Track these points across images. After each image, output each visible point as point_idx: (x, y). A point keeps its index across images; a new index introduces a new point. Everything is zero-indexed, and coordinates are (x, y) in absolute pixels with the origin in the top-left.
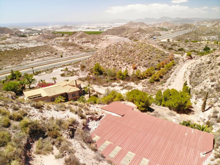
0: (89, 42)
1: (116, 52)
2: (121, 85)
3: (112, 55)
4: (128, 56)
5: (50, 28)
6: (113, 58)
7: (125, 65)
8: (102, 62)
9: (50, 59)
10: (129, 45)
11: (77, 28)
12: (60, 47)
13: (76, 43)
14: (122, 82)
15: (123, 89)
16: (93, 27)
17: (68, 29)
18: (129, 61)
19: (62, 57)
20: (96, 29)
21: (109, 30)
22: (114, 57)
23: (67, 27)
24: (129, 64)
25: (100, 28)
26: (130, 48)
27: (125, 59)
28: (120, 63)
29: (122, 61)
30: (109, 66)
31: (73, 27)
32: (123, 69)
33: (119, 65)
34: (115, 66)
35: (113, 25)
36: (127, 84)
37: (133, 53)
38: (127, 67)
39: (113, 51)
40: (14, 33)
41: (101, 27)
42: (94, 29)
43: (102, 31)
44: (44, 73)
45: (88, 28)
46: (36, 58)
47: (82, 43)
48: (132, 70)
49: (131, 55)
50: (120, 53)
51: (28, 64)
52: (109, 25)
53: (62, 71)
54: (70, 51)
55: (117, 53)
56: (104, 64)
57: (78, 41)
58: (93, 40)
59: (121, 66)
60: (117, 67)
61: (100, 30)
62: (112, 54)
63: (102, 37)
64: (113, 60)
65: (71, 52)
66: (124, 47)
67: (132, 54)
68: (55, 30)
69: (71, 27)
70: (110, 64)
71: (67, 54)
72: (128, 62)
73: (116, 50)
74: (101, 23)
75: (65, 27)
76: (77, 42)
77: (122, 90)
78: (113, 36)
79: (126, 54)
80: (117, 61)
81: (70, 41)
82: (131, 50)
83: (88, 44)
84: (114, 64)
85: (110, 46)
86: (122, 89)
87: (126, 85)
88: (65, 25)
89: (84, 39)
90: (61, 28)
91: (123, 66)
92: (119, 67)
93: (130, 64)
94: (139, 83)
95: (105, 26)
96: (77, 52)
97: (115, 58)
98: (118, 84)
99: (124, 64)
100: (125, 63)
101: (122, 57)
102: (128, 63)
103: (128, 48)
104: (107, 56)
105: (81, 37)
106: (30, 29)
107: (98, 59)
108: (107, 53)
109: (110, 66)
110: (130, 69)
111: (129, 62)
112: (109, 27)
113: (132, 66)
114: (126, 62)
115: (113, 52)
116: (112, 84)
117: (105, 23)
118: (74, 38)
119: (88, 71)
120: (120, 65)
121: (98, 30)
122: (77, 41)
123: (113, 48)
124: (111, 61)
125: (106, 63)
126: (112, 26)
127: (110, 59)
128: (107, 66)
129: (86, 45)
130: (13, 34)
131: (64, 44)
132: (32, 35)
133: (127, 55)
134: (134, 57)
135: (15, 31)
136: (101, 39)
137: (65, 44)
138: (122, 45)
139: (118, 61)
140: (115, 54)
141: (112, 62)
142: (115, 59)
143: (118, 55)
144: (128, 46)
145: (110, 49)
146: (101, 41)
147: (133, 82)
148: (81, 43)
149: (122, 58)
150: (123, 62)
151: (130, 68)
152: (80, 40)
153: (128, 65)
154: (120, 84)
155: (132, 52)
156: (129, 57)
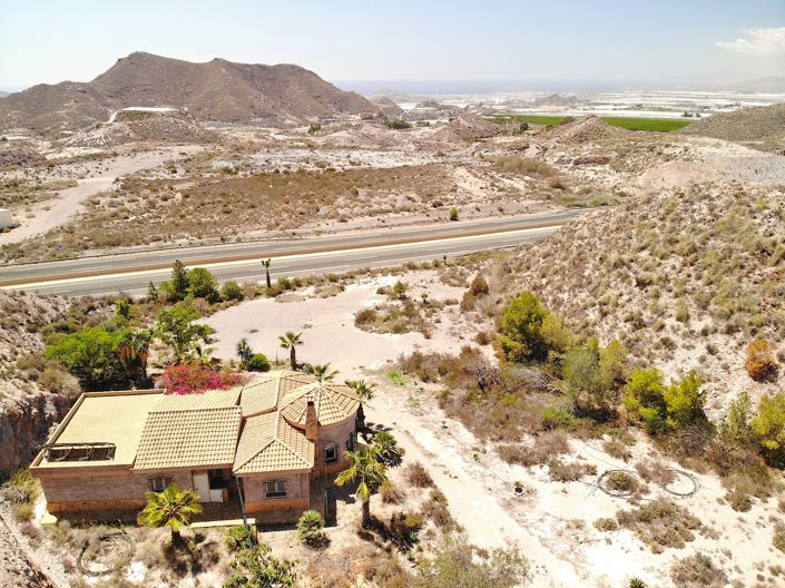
0: (605, 161)
1: (672, 242)
2: (622, 484)
3: (644, 254)
4: (740, 280)
5: (498, 102)
6: (643, 275)
7: (705, 333)
8: (574, 281)
9: (407, 224)
10: (759, 210)
11: (596, 104)
12: (476, 176)
13: (550, 161)
14: (642, 447)
15: (625, 520)
16: (658, 102)
17: (562, 108)
18: (740, 310)
19: (454, 218)
20: (669, 110)
21: (721, 116)
22: (647, 269)
23: (560, 99)
24: (730, 331)
25: (688, 109)
26: (761, 230)
27: (713, 294)
28: (674, 312)
29: (690, 300)
30: (604, 314)
31: (579, 102)
32: (680, 353)
33: (662, 327)
34: (639, 324)
35: (747, 100)
36: (666, 478)
37: (777, 263)
38: (711, 351)
39: (657, 231)
40: (375, 115)
41: (694, 105)
42: (661, 109)
43: (694, 118)
44: (311, 290)
45: (639, 107)
46: (362, 215)
47: (577, 163)
48: (741, 382)
49: (755, 276)
50: (694, 250)
51: (320, 232)
52: (731, 99)
53: (381, 292)
54: (499, 198)
55: (677, 247)
56: (583, 295)
57: (563, 153)
58: (623, 156)
59: (675, 330)
60: (649, 333)
61: (686, 115)
62: (643, 249)
63: (667, 146)
64: (642, 284)
65: (502, 203)
66: (725, 216)
67: (769, 270)
68: (513, 110)
69: (572, 102)
70: (617, 305)
71: (478, 209)
72: (728, 317)
73: (673, 230)
74: (696, 91)
75: (553, 99)
76: (555, 159)
77: (603, 535)
78: (724, 143)
79: (731, 263)
80: (657, 296)
81: (532, 152)
82: (766, 242)
83: (598, 168)
84: (635, 309)
85: (648, 201)
86: (608, 526)
87: (655, 492)
88: (553, 93)
89: (587, 150)
90: (538, 103)
91: (685, 336)
92: (663, 335)
93: (739, 335)
94: (764, 495)
95: (709, 102)
96: (528, 202)
97: (655, 277)
98: (606, 463)
99: (697, 326)
100: (708, 321)
101: (699, 278)
102: (723, 325)
103: (750, 229)
104: (613, 257)
105: (581, 138)
106: (433, 104)
107: (565, 259)
108: (623, 235)
109: (610, 317)
110: (726, 368)
111: (732, 322)
112: (726, 106)
113: (743, 355)
114: (712, 314)
115: (655, 235)
116: (565, 449)
117: (715, 91)
118: (551, 144)
119: (491, 315)
120: (670, 322)
121: (678, 116)
122: (559, 154)
123: (662, 211)
124: (623, 288)
125: (593, 293)
126: (744, 104)
127: (625, 278)
128: (593, 315)
129: (589, 172)
130: (371, 118)
131: (502, 164)
132: (428, 125)
133: (730, 271)
134: (774, 294)
135: (382, 107)
136: (660, 154)
137: (506, 165)
138: (718, 202)
139: (665, 299)
140: (660, 248)
141: (625, 297)
142: (650, 283)
143: (676, 261)
144: (751, 212)
145: (645, 217)
146: (659, 161)
147: (723, 473)
148: (571, 164)
149: (700, 283)
150: (693, 310)
151: (729, 358)
152: (568, 153)
153: (718, 340)
154: (619, 464)
155: (773, 259)
156: (746, 285)
